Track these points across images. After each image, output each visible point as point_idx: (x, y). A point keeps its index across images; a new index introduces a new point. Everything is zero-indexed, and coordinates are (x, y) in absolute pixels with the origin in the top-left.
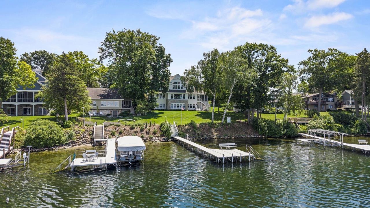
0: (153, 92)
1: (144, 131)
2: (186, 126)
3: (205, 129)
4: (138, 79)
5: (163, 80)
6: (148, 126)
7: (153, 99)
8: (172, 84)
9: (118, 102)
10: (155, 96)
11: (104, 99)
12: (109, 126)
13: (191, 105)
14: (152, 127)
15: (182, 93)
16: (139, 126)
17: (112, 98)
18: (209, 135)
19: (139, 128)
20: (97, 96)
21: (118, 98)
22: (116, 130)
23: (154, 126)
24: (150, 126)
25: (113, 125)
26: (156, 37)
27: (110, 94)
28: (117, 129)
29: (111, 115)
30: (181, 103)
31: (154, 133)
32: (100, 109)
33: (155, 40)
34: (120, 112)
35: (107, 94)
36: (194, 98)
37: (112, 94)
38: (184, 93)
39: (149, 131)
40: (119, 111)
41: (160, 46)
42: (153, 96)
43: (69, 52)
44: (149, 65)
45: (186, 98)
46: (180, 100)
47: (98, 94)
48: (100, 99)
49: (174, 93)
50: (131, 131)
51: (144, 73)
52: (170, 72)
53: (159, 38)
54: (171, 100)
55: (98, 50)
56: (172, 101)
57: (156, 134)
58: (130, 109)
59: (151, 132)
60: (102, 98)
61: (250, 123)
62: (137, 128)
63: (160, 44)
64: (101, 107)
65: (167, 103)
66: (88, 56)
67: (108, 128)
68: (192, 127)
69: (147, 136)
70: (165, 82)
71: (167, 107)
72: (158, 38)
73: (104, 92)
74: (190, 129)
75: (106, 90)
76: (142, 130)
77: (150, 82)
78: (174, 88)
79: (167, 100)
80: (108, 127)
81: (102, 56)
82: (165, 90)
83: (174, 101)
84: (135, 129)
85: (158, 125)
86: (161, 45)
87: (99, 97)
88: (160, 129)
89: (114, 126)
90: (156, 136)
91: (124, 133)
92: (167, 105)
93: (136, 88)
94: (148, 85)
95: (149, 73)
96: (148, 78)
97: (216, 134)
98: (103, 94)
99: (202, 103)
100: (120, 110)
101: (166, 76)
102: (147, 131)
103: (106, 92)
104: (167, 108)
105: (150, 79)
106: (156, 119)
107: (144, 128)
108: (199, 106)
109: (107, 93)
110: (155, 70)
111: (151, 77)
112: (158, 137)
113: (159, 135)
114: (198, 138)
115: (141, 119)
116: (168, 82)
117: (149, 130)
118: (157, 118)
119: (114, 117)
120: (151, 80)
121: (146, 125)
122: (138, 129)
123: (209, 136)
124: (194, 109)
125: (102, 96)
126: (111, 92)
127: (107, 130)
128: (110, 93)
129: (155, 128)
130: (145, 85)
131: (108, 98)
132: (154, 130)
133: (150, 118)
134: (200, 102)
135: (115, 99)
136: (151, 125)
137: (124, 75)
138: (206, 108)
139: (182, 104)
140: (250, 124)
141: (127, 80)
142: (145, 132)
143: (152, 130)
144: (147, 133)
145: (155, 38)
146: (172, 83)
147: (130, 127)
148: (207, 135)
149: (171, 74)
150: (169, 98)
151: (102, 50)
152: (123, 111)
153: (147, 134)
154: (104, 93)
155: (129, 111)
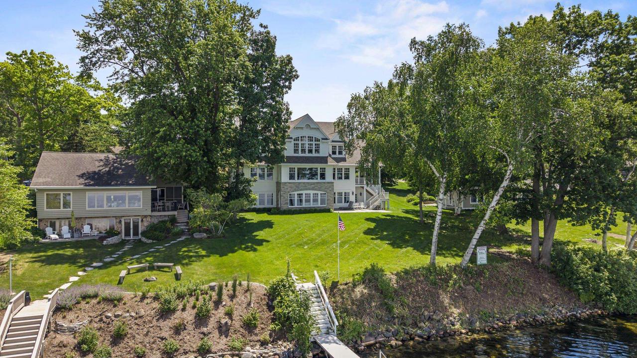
0: (242, 164)
1: (212, 323)
2: (355, 286)
3: (419, 295)
4: (198, 126)
5: (271, 130)
6: (225, 297)
7: (242, 183)
8: (293, 142)
9: (139, 194)
10: (247, 175)
11: (97, 187)
12: (78, 303)
13: (340, 194)
14: (241, 298)
15: (319, 166)
16: (192, 300)
17: (122, 184)
18: (438, 318)
19: (194, 307)
20: (77, 178)
21: (141, 181)
22: (101, 320)
23: (248, 294)
24: (232, 297)
25: (96, 296)
26: (249, 10)
27: (117, 172)
28: (107, 317)
29: (119, 233)
30: (316, 190)
31: (249, 326)
32: (86, 218)
33: (248, 14)
34: (146, 224)
35: (109, 171)
36: (347, 177)
37: (123, 170)
38: (323, 166)
39: (229, 322)
40: (142, 221)
41: (262, 30)
42: (243, 175)
43: (7, 54)
44: (229, 87)
45: (329, 177)
46: (314, 183)
47: (80, 173)
48: (82, 187)
49: (297, 166)
50: (162, 323)
51: (217, 110)
52: (288, 109)
53: (259, 12)
54: (289, 183)
55: (76, 41)
56: (292, 185)
57: (257, 331)
58: (175, 213)
59: (237, 324)
60: (92, 182)
61: (541, 262)
62: (184, 310)
63: (261, 25)
64: (89, 211)
65: (278, 190)
66: (67, 67)
67: (71, 316)
68: (377, 289)
69: (224, 340)
70: (276, 135)
71: (277, 201)
72: (255, 11)
73: (102, 163)
74: (371, 297)
75: (107, 160)
76: (202, 319)
77: (235, 137)
78: (296, 151)
79: (278, 184)
80: (70, 309)
81: (87, 58)
82: (276, 158)
83: (298, 187)
84: (178, 314)
85: (260, 287)
86: (266, 27)
87: (82, 181)
88: (271, 308)
89: (99, 303)
90: (256, 338)
91: (134, 337)
92: (277, 195)
93: (191, 156)
94: (229, 143)
95: (229, 109)
96: (227, 125)
97: (456, 311)
98: (97, 170)
99: (367, 191)
100: (146, 216)
101: (279, 120)
102: (223, 321)
103: (106, 165)
104: (277, 204)
105: (232, 127)
106: (251, 254)
107: (211, 305)
108: (359, 196)
109: (107, 169)
110: (250, 100)
111: (237, 122)
112: (264, 344)
113: (266, 336)
114: (402, 336)
115: (203, 256)
116: (283, 137)
117: (229, 314)
118: (255, 250)
119: (127, 238)
120: (235, 130)
121: (220, 294)
122: (189, 316)
123: (439, 321)
124: (347, 205)
125: (92, 178)
126: (122, 164)
127: (65, 324)
128: (118, 169)
129: (249, 304)
130: (218, 143)
131: (110, 185)
132: (246, 316)
133: (233, 251)
134: (363, 187)
135: (130, 185)
136: (238, 288)
137: (154, 115)
138: (376, 204)
139: (319, 192)
140: (545, 268)
141: (162, 130)
142: (216, 325)
143: (241, 314)
144: (224, 330)
145: (247, 13)
146: (291, 138)
147: (156, 305)
148: (430, 319)
149: (291, 113)
150: (285, 178)
151: (87, 40)
152: (156, 221)
153: (221, 333)
154: (101, 168)
155: (173, 220)
